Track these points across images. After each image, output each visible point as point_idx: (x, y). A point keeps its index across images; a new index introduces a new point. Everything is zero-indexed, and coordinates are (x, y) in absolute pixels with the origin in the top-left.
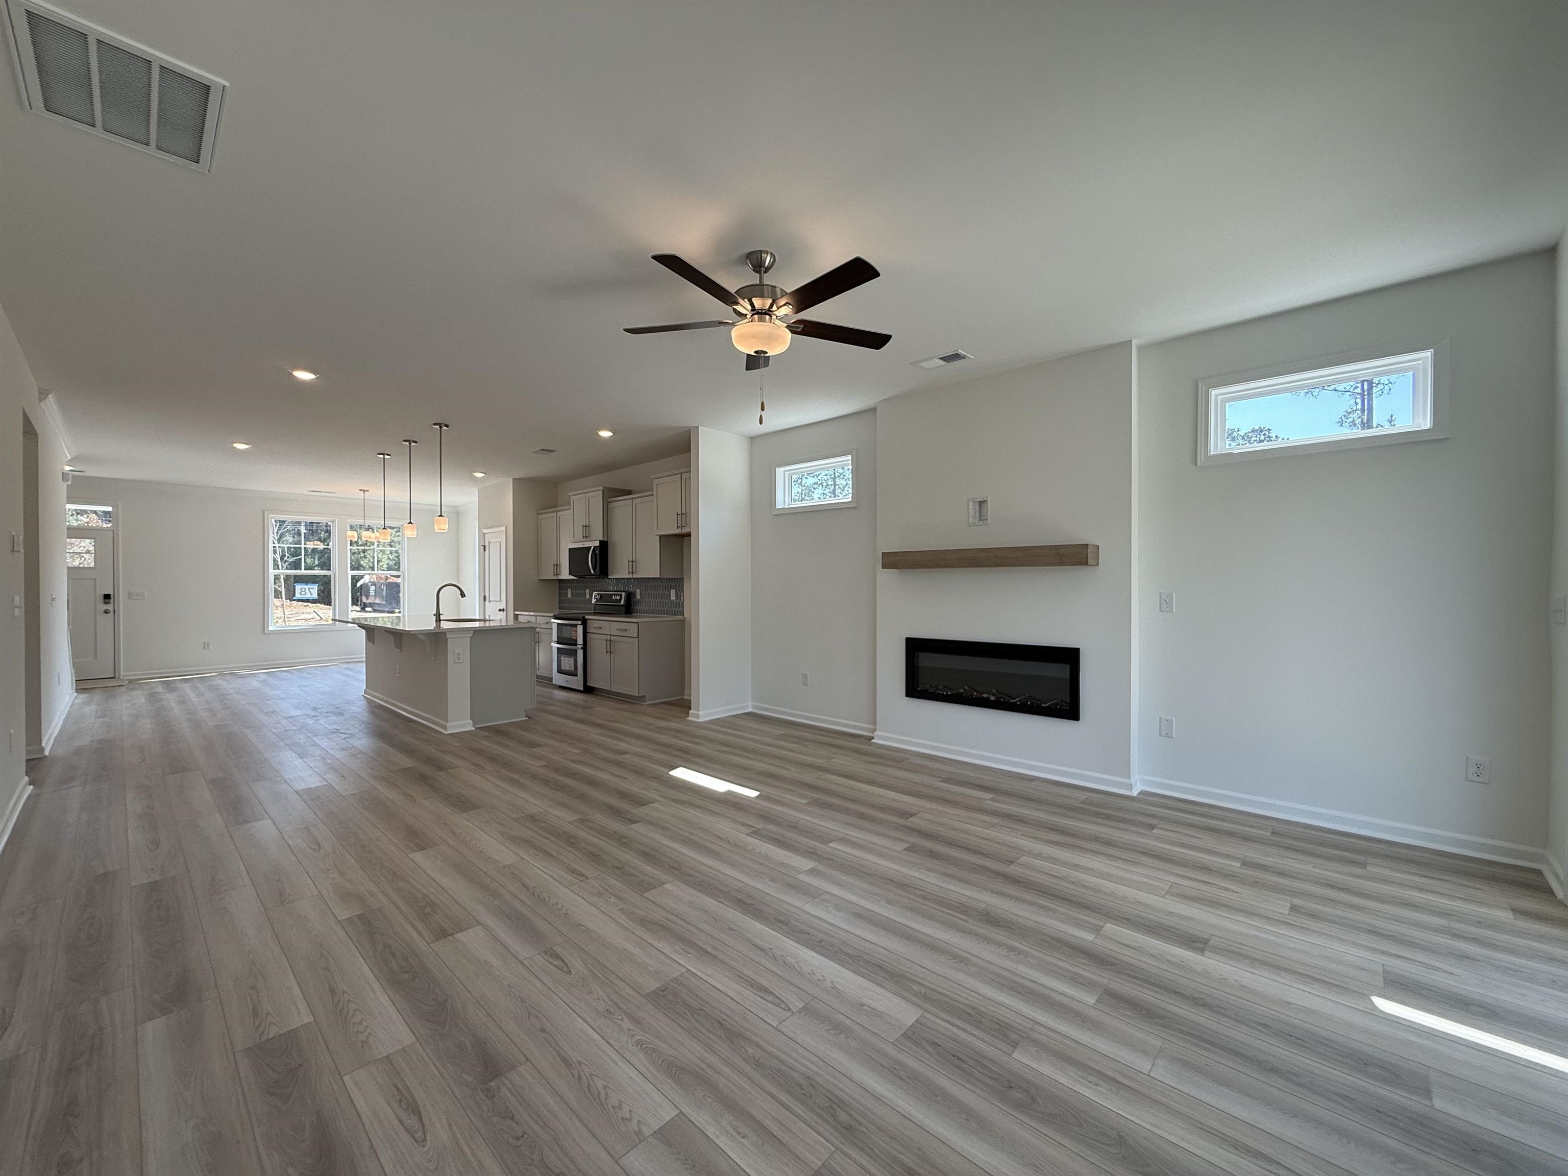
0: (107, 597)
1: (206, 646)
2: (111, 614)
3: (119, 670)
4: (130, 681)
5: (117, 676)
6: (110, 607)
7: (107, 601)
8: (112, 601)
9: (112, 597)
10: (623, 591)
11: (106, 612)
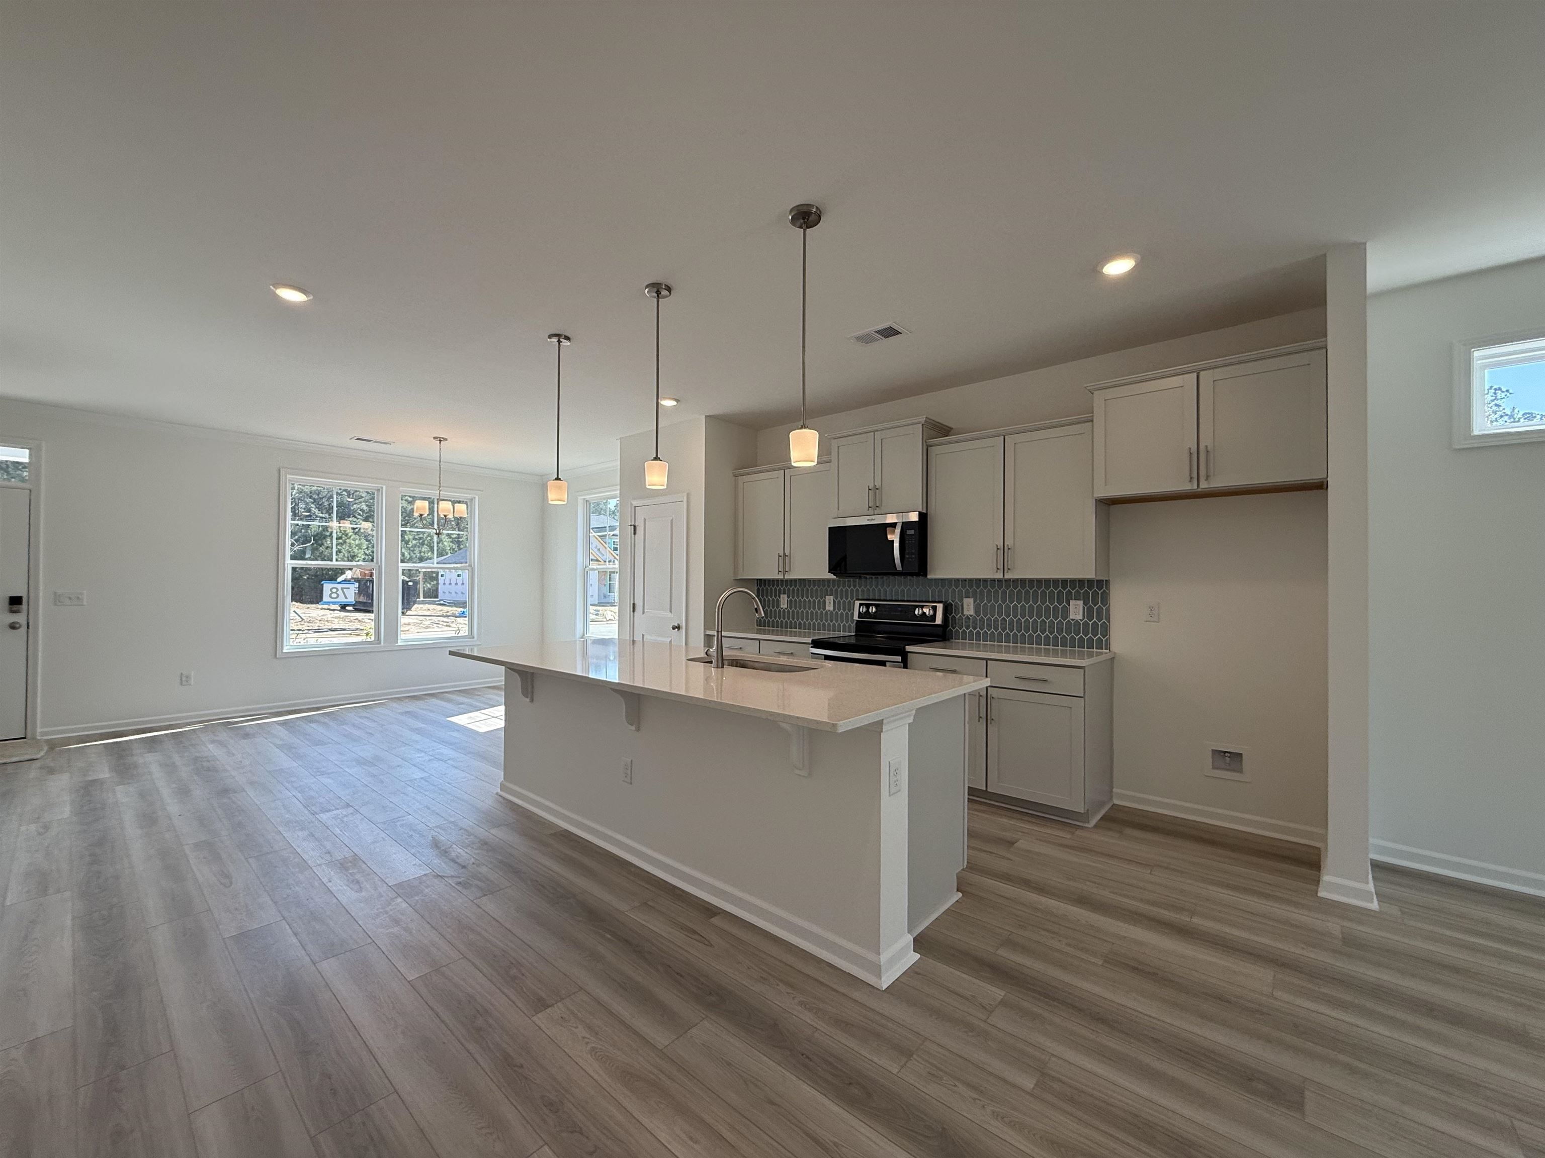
0: (15, 601)
1: (184, 680)
2: (23, 629)
3: (35, 723)
4: (53, 745)
5: (29, 735)
6: (20, 618)
7: (15, 607)
8: (24, 606)
9: (24, 600)
10: (939, 602)
11: (13, 626)
